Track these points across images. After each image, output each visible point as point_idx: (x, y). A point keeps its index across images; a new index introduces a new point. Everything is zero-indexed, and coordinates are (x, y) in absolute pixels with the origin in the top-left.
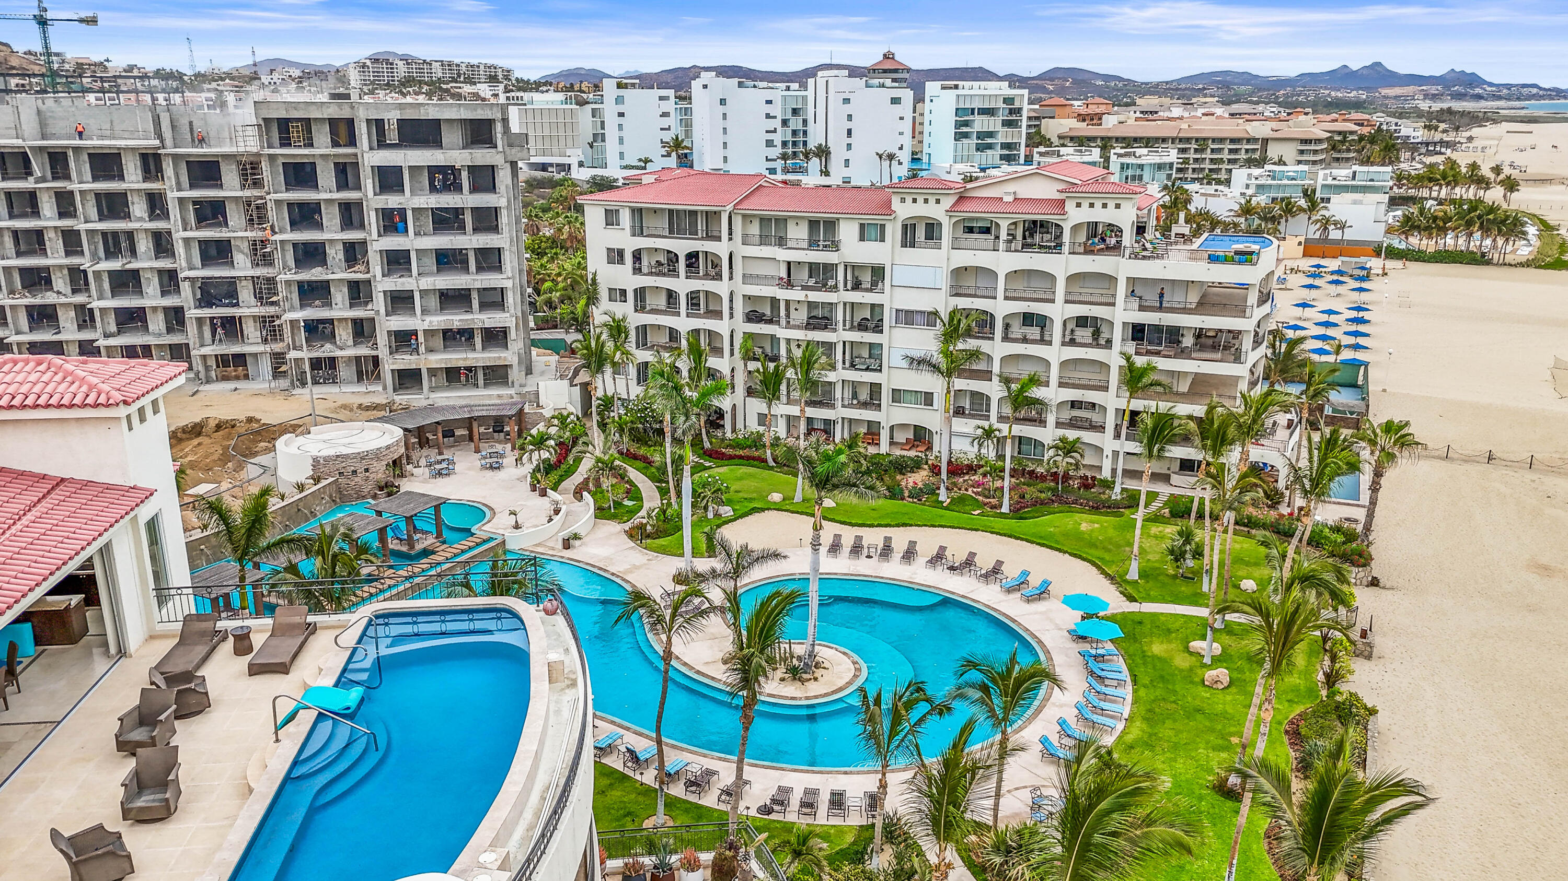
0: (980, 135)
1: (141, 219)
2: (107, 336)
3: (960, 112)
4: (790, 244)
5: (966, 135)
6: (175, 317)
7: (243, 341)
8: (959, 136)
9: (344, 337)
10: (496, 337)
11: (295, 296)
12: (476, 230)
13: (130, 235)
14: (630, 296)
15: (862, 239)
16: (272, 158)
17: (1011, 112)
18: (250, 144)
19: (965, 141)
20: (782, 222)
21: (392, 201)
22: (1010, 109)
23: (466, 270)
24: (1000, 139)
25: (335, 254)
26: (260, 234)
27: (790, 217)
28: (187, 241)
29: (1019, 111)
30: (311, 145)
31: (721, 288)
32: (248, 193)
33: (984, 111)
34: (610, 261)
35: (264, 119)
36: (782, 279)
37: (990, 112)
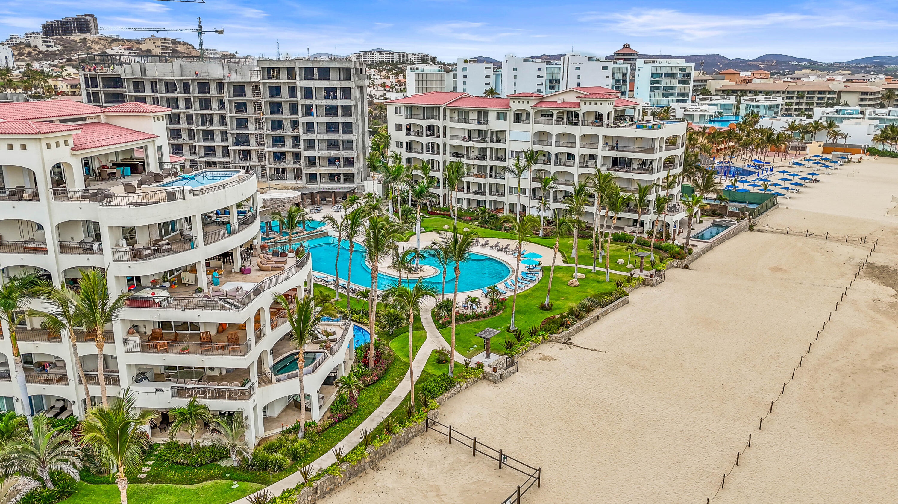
0: (665, 89)
1: (216, 110)
2: (200, 157)
3: (654, 76)
4: (470, 121)
5: (657, 88)
6: (226, 150)
7: (250, 160)
8: (652, 89)
9: (289, 159)
10: (349, 161)
11: (271, 142)
12: (343, 116)
13: (211, 116)
14: (404, 145)
15: (497, 119)
16: (264, 83)
17: (685, 76)
18: (256, 77)
19: (656, 92)
20: (467, 112)
21: (308, 102)
22: (684, 75)
23: (338, 132)
24: (677, 91)
25: (287, 124)
26: (258, 115)
27: (470, 110)
28: (231, 117)
29: (689, 75)
30: (280, 79)
31: (440, 141)
32: (254, 99)
33: (668, 75)
34: (397, 130)
35: (262, 68)
36: (465, 137)
37: (672, 76)
